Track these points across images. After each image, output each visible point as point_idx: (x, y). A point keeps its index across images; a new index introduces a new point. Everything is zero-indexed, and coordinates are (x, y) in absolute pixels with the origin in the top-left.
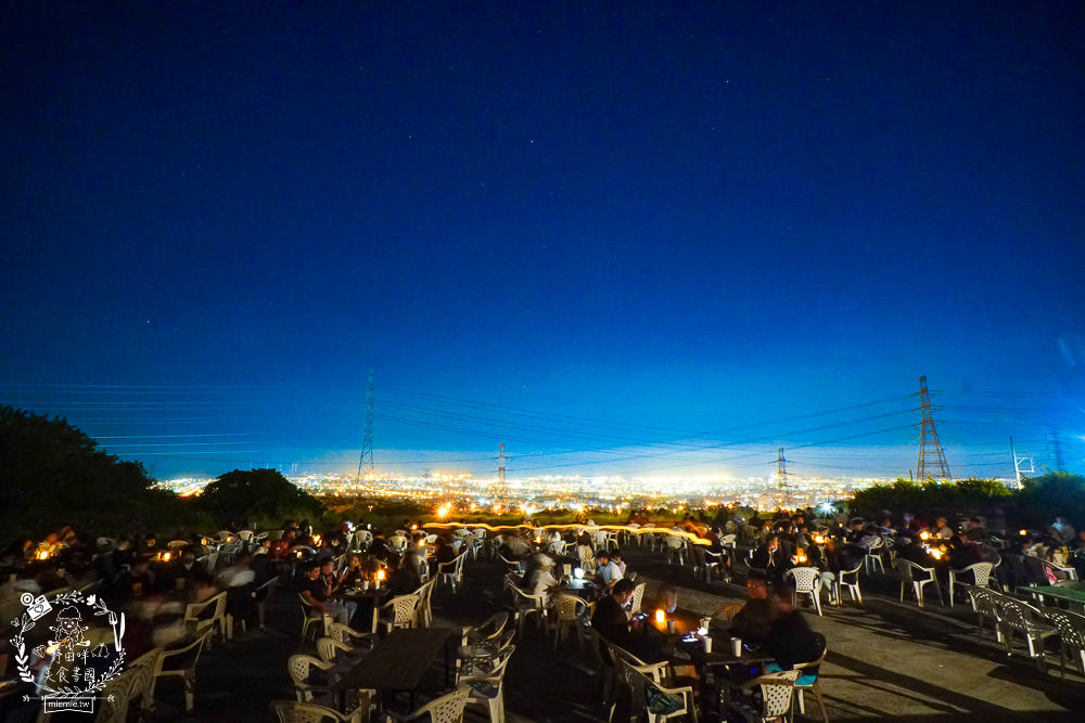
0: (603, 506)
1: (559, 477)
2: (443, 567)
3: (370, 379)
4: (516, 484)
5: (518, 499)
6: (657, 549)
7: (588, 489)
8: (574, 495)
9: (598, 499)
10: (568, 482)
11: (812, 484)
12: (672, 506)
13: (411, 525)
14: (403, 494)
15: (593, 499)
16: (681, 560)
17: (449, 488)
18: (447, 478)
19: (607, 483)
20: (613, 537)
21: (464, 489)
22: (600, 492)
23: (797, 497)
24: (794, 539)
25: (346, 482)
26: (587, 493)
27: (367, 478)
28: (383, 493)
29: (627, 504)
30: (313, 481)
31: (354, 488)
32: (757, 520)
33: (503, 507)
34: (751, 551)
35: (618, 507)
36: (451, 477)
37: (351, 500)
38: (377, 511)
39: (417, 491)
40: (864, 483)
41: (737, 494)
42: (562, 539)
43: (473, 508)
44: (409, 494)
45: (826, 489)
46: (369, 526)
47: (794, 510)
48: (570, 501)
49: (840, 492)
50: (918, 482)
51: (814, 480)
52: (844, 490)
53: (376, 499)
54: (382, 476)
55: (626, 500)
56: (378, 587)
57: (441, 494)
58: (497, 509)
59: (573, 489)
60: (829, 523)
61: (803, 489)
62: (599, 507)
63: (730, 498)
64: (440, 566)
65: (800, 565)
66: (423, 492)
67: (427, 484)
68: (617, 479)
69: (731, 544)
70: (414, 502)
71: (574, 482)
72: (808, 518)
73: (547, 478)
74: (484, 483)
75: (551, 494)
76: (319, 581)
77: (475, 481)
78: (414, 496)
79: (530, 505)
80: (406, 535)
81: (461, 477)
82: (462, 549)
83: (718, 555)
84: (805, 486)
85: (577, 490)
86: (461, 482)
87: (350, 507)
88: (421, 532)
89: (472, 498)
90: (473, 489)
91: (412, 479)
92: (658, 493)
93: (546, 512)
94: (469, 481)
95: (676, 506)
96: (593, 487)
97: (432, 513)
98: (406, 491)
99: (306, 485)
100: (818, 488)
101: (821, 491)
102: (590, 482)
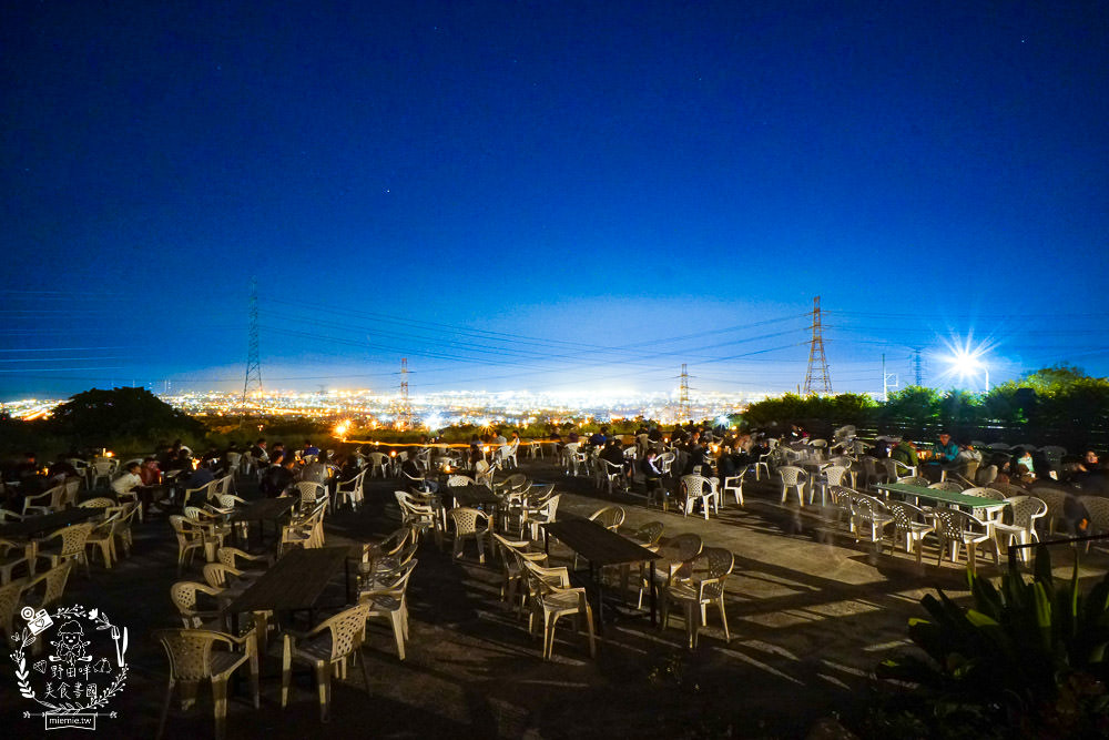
0: (509, 421)
1: (464, 393)
4: (418, 400)
5: (422, 415)
7: (494, 404)
8: (480, 411)
9: (503, 414)
10: (474, 397)
11: (711, 398)
12: (578, 420)
14: (297, 412)
15: (500, 414)
17: (348, 405)
18: (345, 394)
19: (514, 398)
21: (364, 405)
22: (507, 407)
23: (697, 410)
26: (494, 408)
27: (254, 395)
28: (273, 411)
29: (534, 418)
30: (191, 400)
31: (240, 406)
33: (406, 424)
35: (525, 422)
36: (349, 394)
37: (237, 420)
38: (268, 430)
39: (312, 409)
40: (757, 397)
41: (641, 408)
43: (374, 425)
44: (303, 412)
45: (724, 403)
48: (476, 416)
49: (735, 405)
50: (804, 397)
51: (713, 394)
52: (740, 404)
53: (266, 418)
54: (272, 392)
55: (533, 415)
57: (338, 411)
58: (399, 425)
59: (479, 404)
61: (703, 403)
62: (506, 422)
63: (634, 412)
64: (340, 485)
66: (319, 409)
67: (323, 401)
68: (525, 393)
70: (310, 420)
71: (481, 397)
73: (453, 393)
74: (385, 399)
75: (456, 409)
77: (376, 398)
78: (309, 414)
81: (360, 393)
83: (620, 466)
84: (704, 400)
85: (483, 405)
86: (360, 399)
87: (236, 427)
89: (372, 415)
90: (373, 406)
91: (306, 396)
92: (565, 408)
93: (452, 429)
94: (370, 398)
95: (582, 420)
96: (500, 402)
97: (330, 432)
98: (300, 409)
99: (183, 404)
100: (716, 401)
101: (718, 404)
102: (496, 398)
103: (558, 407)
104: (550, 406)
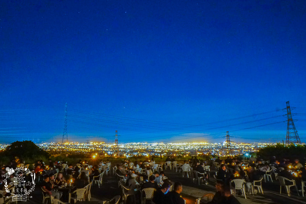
1: (138, 143)
2: (95, 178)
3: (66, 106)
4: (122, 146)
5: (123, 151)
6: (178, 171)
7: (150, 147)
8: (145, 150)
9: (154, 152)
10: (142, 145)
11: (240, 146)
12: (184, 154)
13: (83, 162)
15: (153, 152)
16: (188, 175)
17: (97, 148)
19: (158, 145)
20: (160, 166)
21: (102, 148)
22: (155, 149)
23: (235, 151)
24: (234, 167)
25: (58, 146)
26: (150, 149)
27: (65, 144)
28: (71, 150)
29: (166, 153)
30: (45, 145)
31: (61, 147)
32: (219, 160)
33: (117, 155)
34: (216, 172)
35: (162, 155)
36: (97, 143)
37: (59, 152)
38: (69, 156)
39: (84, 149)
40: (263, 145)
41: (210, 149)
42: (140, 167)
43: (106, 155)
45: (247, 148)
46: (67, 162)
47: (234, 156)
48: (143, 152)
49: (252, 149)
50: (286, 145)
51: (241, 144)
52: (254, 148)
53: (69, 152)
54: (71, 143)
55: (165, 152)
56: (70, 185)
57: (93, 150)
58: (115, 156)
59: (145, 147)
60: (249, 161)
61: (238, 147)
62: (155, 155)
63: (208, 151)
64: (94, 177)
65: (237, 178)
66: (86, 149)
67: (88, 146)
68: (162, 144)
69: (208, 169)
70: (83, 153)
71: (145, 145)
72: (239, 159)
73: (134, 143)
74: (110, 146)
75: (136, 150)
76: (49, 182)
77: (106, 145)
78: (83, 151)
79: (127, 154)
80: (80, 166)
81: (101, 143)
82: (102, 171)
83: (203, 174)
84: (238, 146)
86: (101, 145)
87: (59, 155)
88: (86, 164)
89: (105, 151)
90: (106, 148)
91: (82, 144)
92: (178, 149)
93: (134, 157)
94: (104, 145)
95: (186, 154)
96: (152, 147)
97: (90, 157)
98: (80, 149)
99: (43, 146)
100: (243, 147)
101: (244, 148)
102: (151, 145)
103: (175, 149)
104: (172, 149)
